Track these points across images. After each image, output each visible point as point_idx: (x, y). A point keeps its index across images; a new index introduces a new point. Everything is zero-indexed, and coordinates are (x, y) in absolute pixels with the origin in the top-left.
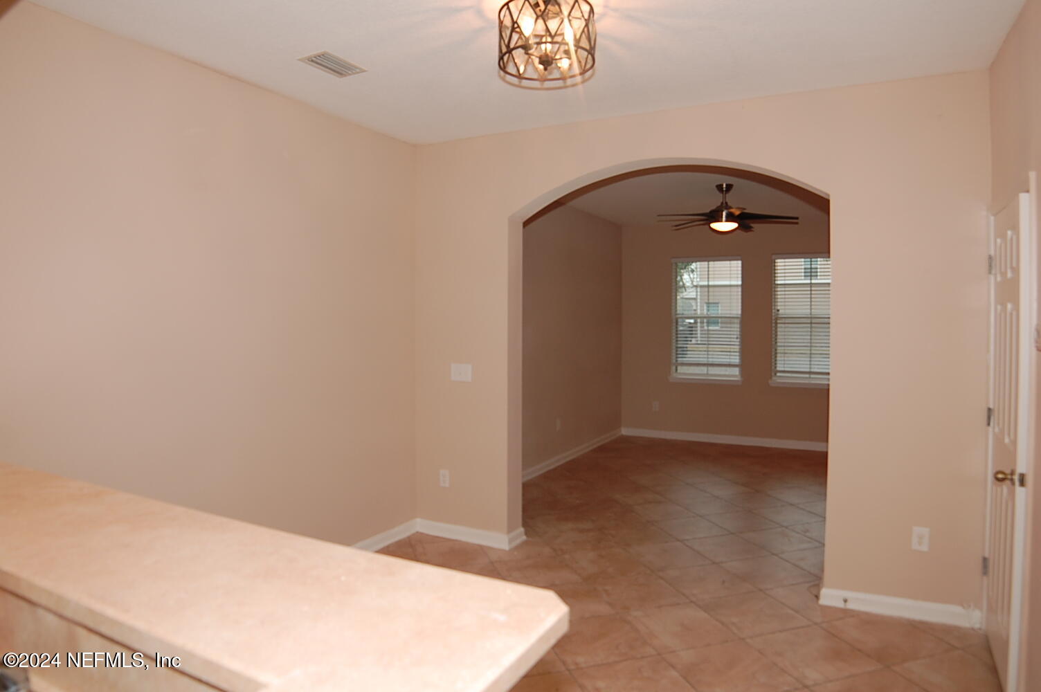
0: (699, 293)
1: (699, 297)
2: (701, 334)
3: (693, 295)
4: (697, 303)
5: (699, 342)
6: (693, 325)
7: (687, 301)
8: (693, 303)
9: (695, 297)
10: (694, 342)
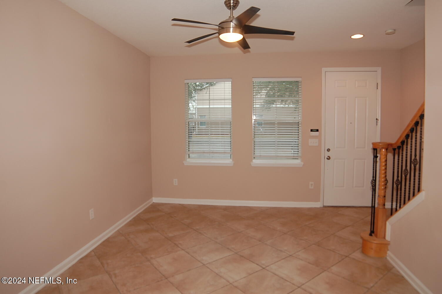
0: (196, 111)
1: (196, 114)
2: (198, 130)
3: (194, 112)
4: (196, 116)
5: (197, 133)
6: (194, 126)
7: (192, 115)
8: (194, 116)
9: (195, 113)
10: (195, 133)
